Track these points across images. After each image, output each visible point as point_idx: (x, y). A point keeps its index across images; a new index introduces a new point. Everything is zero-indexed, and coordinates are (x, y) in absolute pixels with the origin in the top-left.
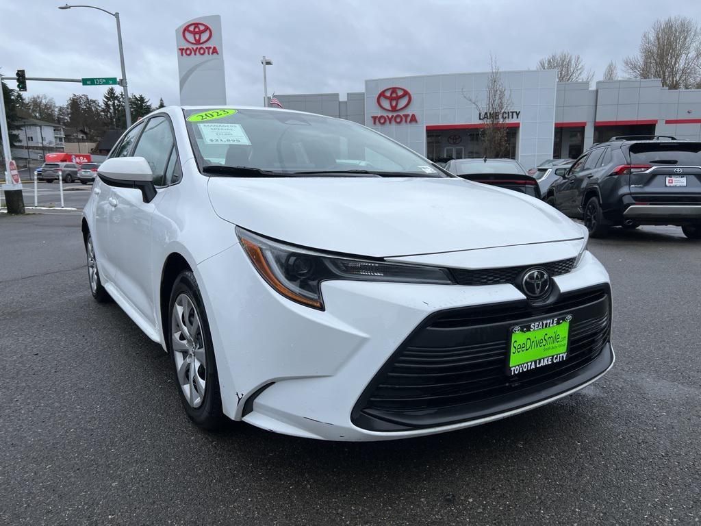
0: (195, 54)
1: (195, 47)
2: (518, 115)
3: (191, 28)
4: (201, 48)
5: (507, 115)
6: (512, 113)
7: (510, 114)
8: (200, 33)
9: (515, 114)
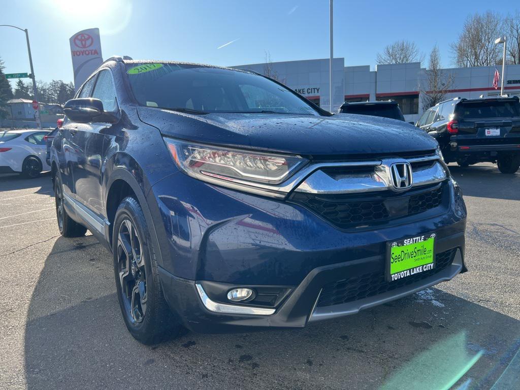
0: (83, 55)
1: (82, 50)
2: (318, 90)
3: (79, 37)
4: (87, 50)
5: (310, 91)
6: (314, 89)
7: (313, 90)
8: (86, 40)
9: (316, 90)
